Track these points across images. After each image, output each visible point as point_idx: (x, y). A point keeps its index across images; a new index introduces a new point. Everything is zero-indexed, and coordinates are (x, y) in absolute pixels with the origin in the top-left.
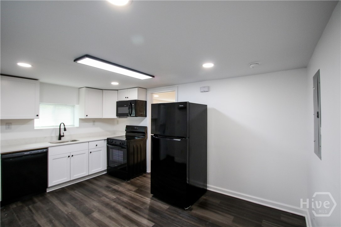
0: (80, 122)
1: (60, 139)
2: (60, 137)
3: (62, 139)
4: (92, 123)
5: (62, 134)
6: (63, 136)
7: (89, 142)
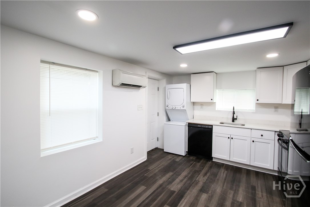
0: (256, 107)
1: (233, 121)
2: (234, 120)
3: (235, 121)
4: (273, 110)
5: (235, 117)
6: (236, 119)
7: (251, 129)
